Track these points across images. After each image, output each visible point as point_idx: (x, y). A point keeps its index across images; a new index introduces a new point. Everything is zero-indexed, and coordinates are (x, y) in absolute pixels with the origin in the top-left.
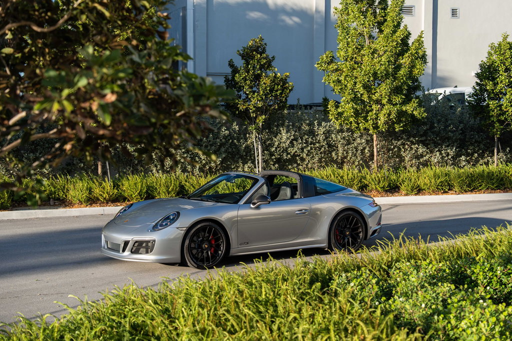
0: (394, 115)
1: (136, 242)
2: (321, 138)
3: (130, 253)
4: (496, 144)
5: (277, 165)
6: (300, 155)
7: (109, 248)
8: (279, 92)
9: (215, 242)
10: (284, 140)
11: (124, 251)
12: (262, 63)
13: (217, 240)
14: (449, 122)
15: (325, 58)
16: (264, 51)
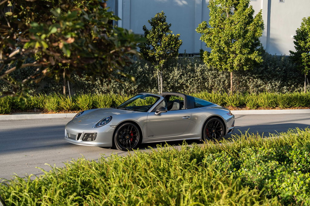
0: (243, 61)
1: (86, 134)
2: (198, 74)
3: (82, 140)
4: (305, 79)
5: (171, 90)
6: (185, 84)
7: (69, 137)
8: (173, 45)
9: (133, 135)
10: (176, 75)
11: (78, 139)
12: (163, 28)
13: (135, 133)
14: (277, 65)
15: (202, 26)
16: (164, 21)
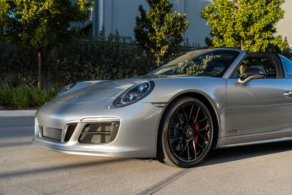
1: (87, 125)
3: (77, 142)
7: (45, 137)
8: (179, 27)
11: (67, 139)
12: (166, 6)
15: (207, 9)
